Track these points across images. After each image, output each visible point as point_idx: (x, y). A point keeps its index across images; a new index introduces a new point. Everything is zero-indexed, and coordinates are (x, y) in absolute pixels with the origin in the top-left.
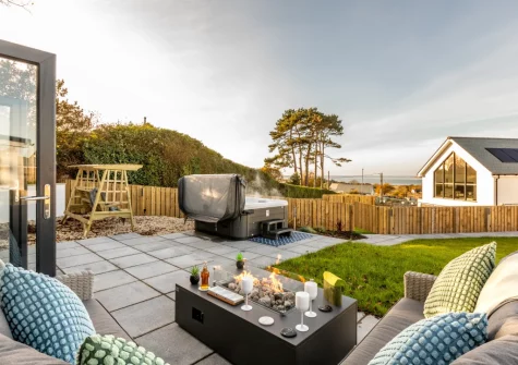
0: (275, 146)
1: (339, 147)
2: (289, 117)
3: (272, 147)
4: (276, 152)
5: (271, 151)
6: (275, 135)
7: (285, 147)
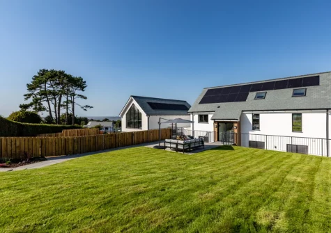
0: (30, 95)
1: (86, 98)
2: (42, 75)
3: (28, 96)
4: (30, 100)
5: (26, 99)
6: (31, 88)
7: (38, 97)
